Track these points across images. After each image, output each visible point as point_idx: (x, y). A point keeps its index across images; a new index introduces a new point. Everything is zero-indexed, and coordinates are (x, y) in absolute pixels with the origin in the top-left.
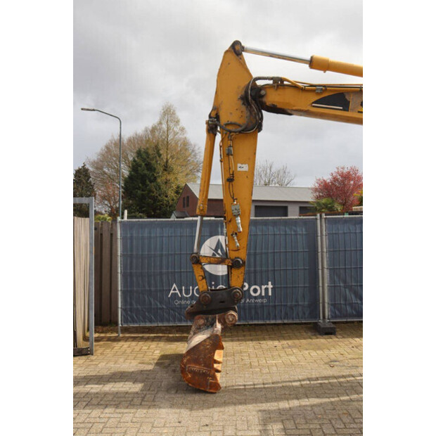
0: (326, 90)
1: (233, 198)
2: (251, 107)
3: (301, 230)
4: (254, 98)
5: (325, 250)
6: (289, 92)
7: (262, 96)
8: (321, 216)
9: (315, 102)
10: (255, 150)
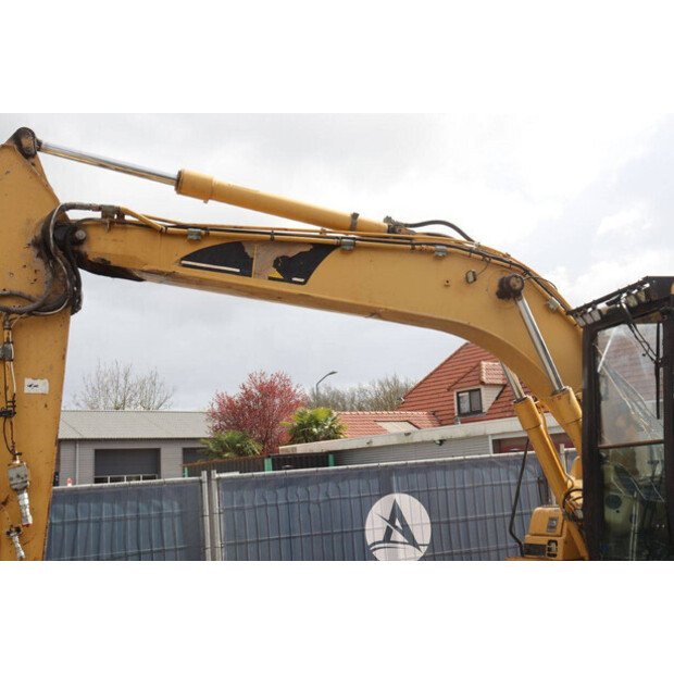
0: (207, 235)
1: (12, 452)
2: (55, 262)
3: (171, 507)
4: (61, 245)
5: (218, 543)
6: (136, 236)
7: (80, 242)
8: (209, 475)
9: (187, 258)
10: (65, 350)
